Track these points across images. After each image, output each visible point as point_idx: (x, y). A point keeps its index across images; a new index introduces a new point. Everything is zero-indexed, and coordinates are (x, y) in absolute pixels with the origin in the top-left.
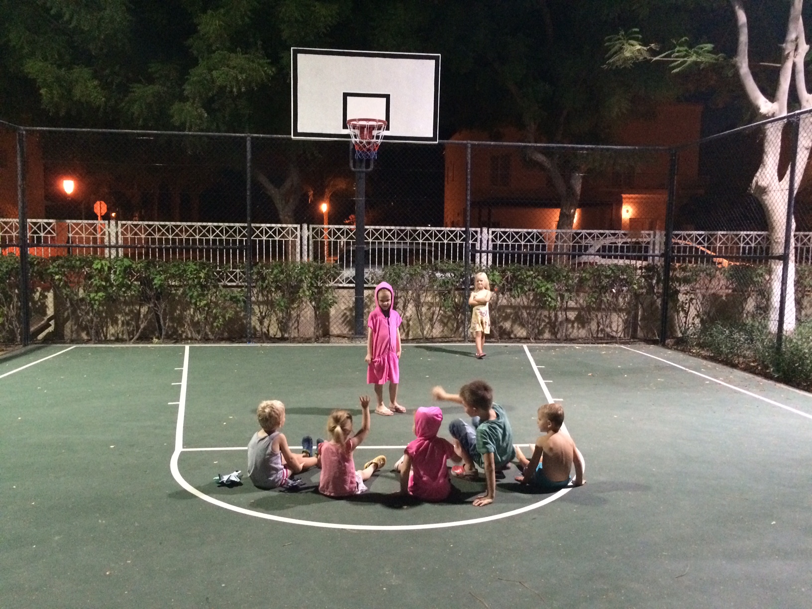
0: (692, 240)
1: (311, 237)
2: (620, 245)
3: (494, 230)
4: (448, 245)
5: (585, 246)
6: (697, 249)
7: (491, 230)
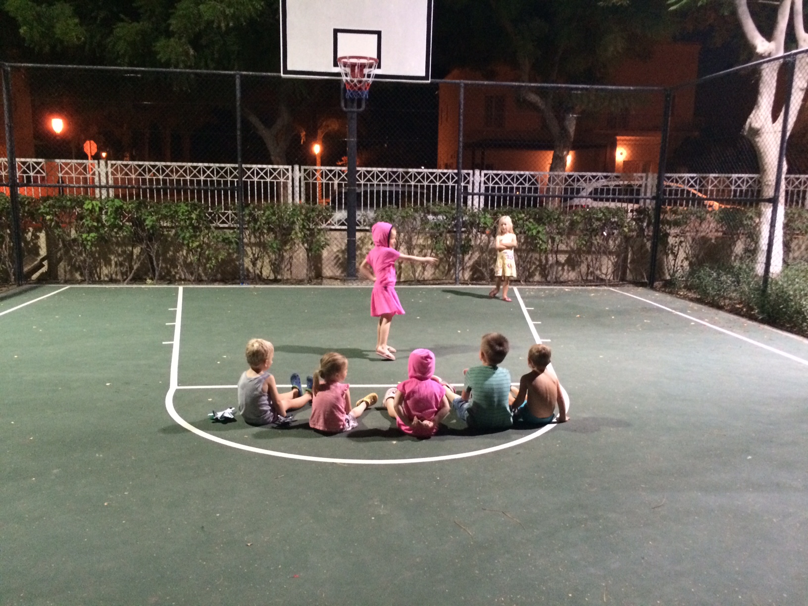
0: (683, 182)
1: (302, 178)
2: (611, 188)
3: (486, 172)
4: (441, 187)
5: (577, 188)
6: (688, 192)
7: (483, 172)
